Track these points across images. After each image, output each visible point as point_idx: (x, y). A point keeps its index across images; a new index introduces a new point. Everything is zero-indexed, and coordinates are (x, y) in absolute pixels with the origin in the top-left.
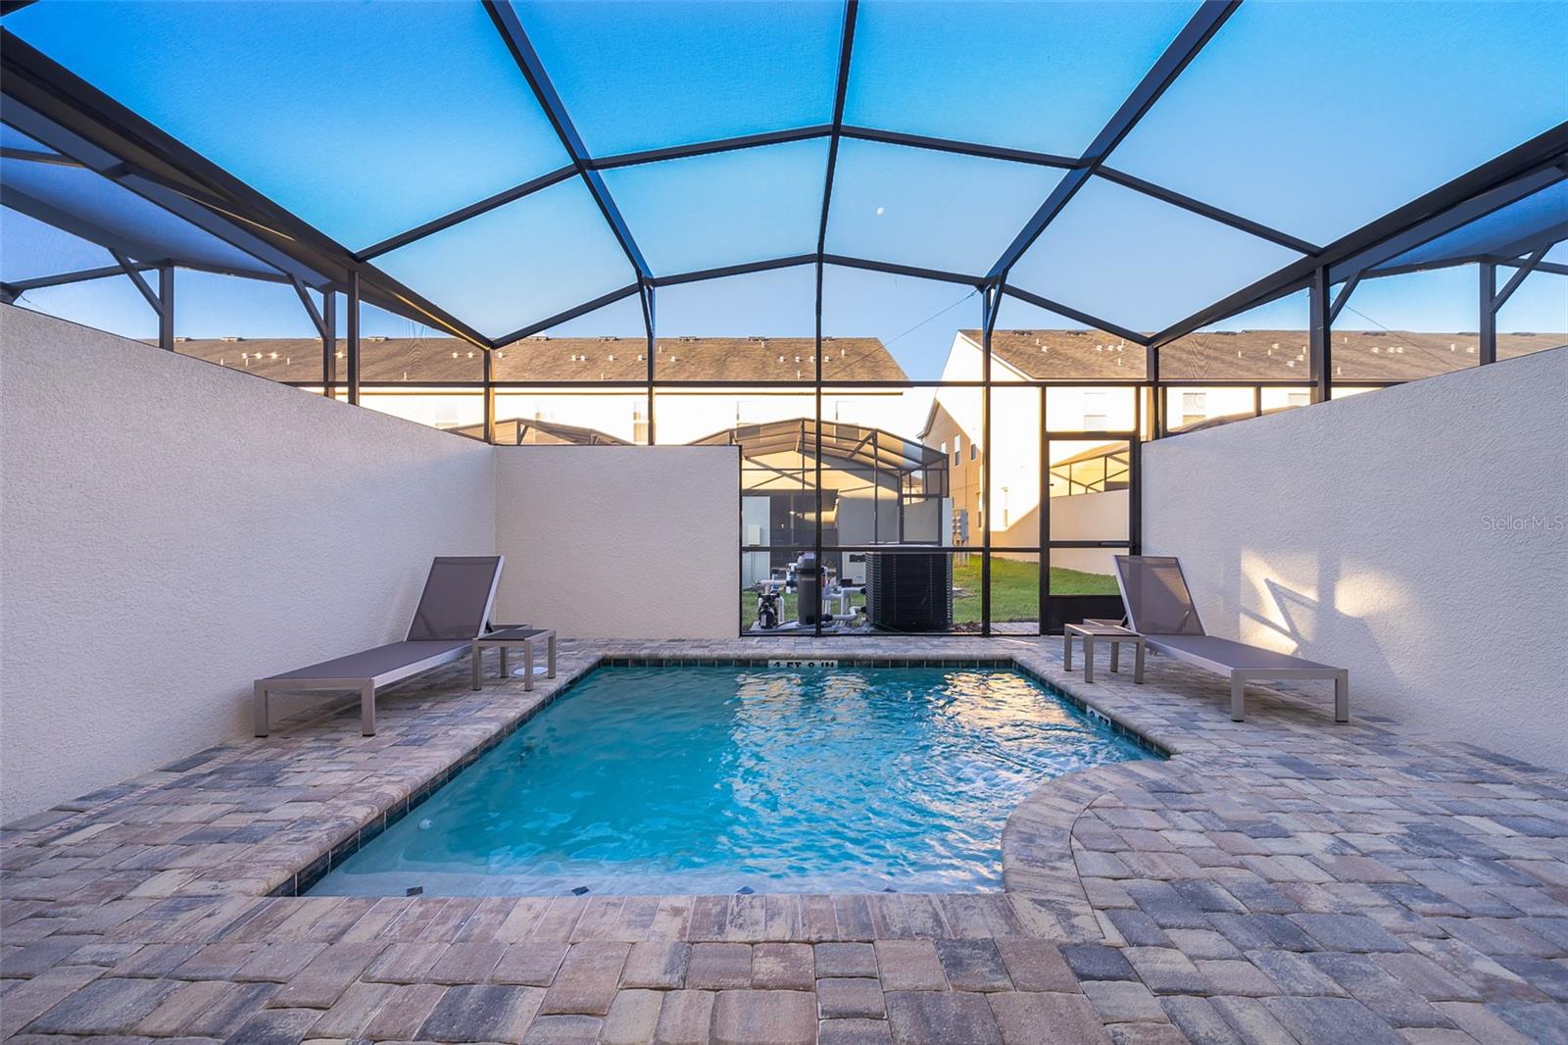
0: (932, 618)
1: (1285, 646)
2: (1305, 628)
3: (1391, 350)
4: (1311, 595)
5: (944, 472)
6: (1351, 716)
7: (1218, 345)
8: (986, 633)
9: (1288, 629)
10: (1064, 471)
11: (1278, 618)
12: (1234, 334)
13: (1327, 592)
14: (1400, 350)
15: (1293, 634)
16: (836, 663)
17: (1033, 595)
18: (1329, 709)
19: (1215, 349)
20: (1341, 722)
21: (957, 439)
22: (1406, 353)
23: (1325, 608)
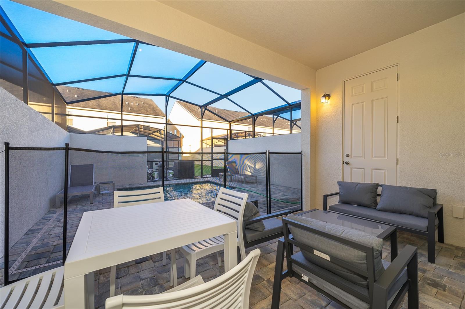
0: (191, 175)
1: (250, 174)
2: (252, 171)
3: (264, 120)
4: (253, 166)
5: (179, 142)
6: (257, 182)
7: (235, 114)
8: (202, 177)
9: (250, 171)
10: (205, 142)
11: (249, 170)
12: (238, 112)
13: (255, 166)
14: (265, 120)
15: (251, 172)
16: (175, 185)
17: (210, 169)
18: (255, 182)
19: (235, 115)
20: (256, 183)
21: (175, 131)
22: (266, 121)
23: (255, 168)
